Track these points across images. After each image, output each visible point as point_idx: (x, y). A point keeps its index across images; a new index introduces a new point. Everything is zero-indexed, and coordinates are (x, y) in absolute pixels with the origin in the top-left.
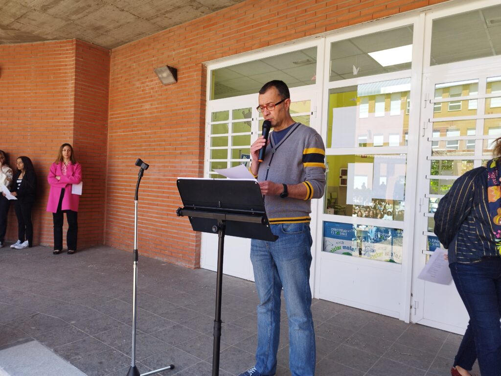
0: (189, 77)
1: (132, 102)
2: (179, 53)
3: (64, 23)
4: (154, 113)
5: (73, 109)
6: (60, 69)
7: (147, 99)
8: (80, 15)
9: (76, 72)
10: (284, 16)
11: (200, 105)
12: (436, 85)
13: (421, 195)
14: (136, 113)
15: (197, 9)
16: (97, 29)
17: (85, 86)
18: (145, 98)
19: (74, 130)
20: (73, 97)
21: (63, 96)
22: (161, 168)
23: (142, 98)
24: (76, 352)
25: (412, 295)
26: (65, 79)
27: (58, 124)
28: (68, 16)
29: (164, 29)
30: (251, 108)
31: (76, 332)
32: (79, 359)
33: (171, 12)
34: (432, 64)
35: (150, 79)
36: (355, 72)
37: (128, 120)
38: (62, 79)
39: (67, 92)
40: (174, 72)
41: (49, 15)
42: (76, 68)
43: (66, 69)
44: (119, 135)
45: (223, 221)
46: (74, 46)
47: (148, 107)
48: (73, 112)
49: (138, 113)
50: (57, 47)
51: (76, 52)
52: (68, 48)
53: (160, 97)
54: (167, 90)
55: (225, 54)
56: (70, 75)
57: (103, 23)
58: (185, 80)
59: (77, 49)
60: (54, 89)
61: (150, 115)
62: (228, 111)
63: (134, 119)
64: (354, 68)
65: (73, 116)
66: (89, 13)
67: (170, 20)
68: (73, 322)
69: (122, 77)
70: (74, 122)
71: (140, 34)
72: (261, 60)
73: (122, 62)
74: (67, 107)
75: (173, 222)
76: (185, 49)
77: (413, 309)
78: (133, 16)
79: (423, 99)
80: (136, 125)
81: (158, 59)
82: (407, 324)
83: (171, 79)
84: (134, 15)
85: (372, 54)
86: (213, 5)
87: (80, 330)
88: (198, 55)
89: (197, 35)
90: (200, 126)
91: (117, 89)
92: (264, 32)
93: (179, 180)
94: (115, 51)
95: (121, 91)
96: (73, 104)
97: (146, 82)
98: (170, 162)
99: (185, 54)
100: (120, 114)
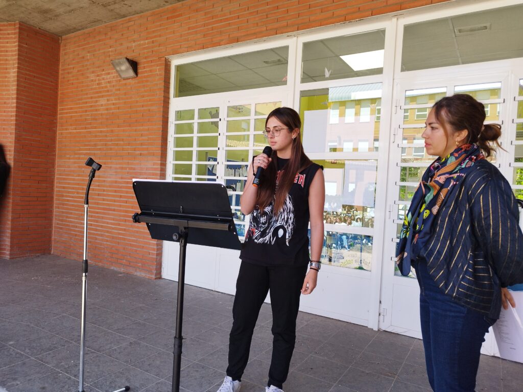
0: (151, 71)
1: (86, 96)
2: (139, 45)
3: (4, 3)
4: (111, 109)
5: (15, 101)
7: (104, 94)
9: (19, 59)
10: (255, 11)
11: (162, 102)
12: (406, 91)
13: (391, 202)
14: (90, 109)
16: (46, 12)
17: (30, 75)
18: (100, 92)
19: (16, 125)
20: (15, 87)
21: (3, 86)
22: (119, 170)
23: (97, 93)
24: (13, 377)
25: (380, 302)
26: (5, 66)
29: (122, 18)
30: (219, 108)
31: (14, 354)
32: (17, 385)
34: (402, 70)
35: (106, 72)
36: (327, 74)
37: (81, 116)
38: (2, 66)
39: (8, 82)
40: (134, 65)
42: (19, 55)
43: (6, 56)
44: (71, 132)
45: (185, 228)
46: (17, 31)
47: (103, 103)
48: (15, 105)
49: (92, 108)
51: (19, 37)
52: (9, 32)
53: (117, 92)
54: (126, 84)
56: (11, 62)
57: (52, 6)
58: (146, 74)
59: (20, 33)
61: (106, 112)
62: (194, 110)
63: (88, 115)
64: (326, 70)
65: (15, 109)
67: (130, 8)
68: (11, 343)
69: (73, 68)
70: (16, 116)
71: (95, 22)
72: (230, 58)
73: (74, 51)
74: (8, 99)
75: (131, 229)
76: (146, 41)
77: (381, 315)
79: (394, 105)
80: (90, 121)
81: (116, 50)
82: (375, 331)
83: (131, 73)
85: (343, 58)
87: (19, 351)
88: (160, 48)
89: (160, 25)
90: (162, 126)
91: (68, 81)
92: (233, 27)
93: (135, 182)
94: (66, 39)
95: (73, 84)
96: (15, 96)
97: (102, 74)
98: (128, 163)
99: (146, 46)
100: (71, 109)
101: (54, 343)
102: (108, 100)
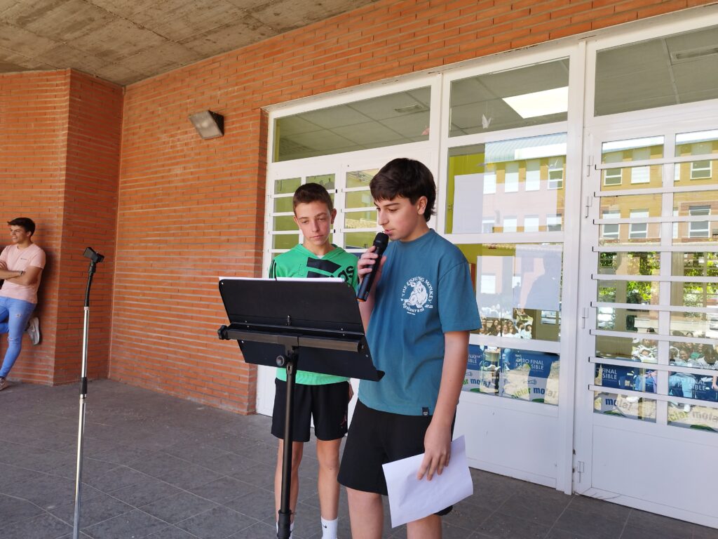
0: (241, 127)
1: (155, 164)
2: (227, 93)
3: (52, 45)
4: (188, 180)
5: (64, 172)
6: (45, 114)
7: (179, 160)
8: (77, 34)
9: (70, 117)
10: (381, 42)
11: (257, 168)
12: (603, 143)
13: (584, 304)
14: (161, 180)
15: (254, 29)
16: (103, 54)
17: (84, 138)
18: (175, 158)
19: (65, 204)
20: (64, 155)
21: (49, 153)
22: (198, 263)
23: (170, 159)
25: (574, 452)
26: (52, 128)
27: (40, 195)
28: (59, 34)
29: (205, 58)
30: (334, 174)
33: (216, 32)
35: (182, 131)
36: (486, 124)
37: (149, 190)
38: (49, 128)
39: (56, 147)
40: (219, 120)
41: (30, 31)
42: (70, 112)
43: (54, 113)
44: (135, 213)
45: (294, 348)
46: (68, 80)
47: (179, 172)
48: (64, 178)
49: (164, 180)
50: (41, 80)
51: (71, 89)
52: (58, 82)
53: (198, 157)
54: (208, 146)
55: (295, 96)
56: (60, 122)
57: (113, 46)
58: (234, 132)
59: (72, 84)
60: (35, 142)
61: (182, 184)
62: (300, 178)
63: (158, 189)
64: (484, 118)
65: (64, 184)
66: (91, 30)
67: (214, 44)
68: (50, 507)
69: (140, 127)
70: (66, 192)
71: (169, 65)
72: (348, 105)
73: (141, 105)
74: (55, 170)
76: (236, 88)
77: (576, 473)
78: (158, 37)
79: (586, 163)
80: (160, 197)
81: (195, 101)
82: (567, 496)
83: (215, 131)
84: (160, 35)
85: (508, 100)
86: (278, 24)
87: (61, 520)
88: (255, 95)
89: (255, 67)
90: (257, 201)
91: (133, 144)
92: (353, 64)
93: (222, 281)
94: (131, 90)
95: (138, 148)
96: (65, 166)
97: (177, 134)
98: (211, 254)
99: (235, 94)
100: (136, 181)
101: (109, 508)
102: (185, 168)
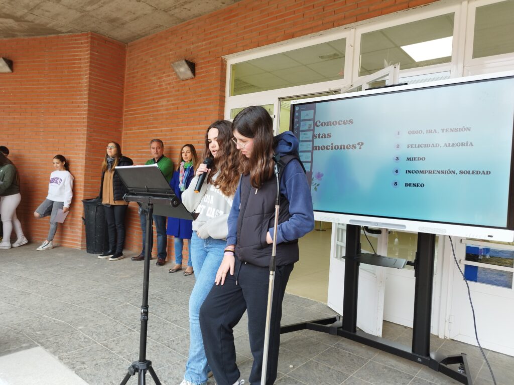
0: (207, 71)
1: (148, 98)
2: (198, 47)
3: (78, 15)
4: (170, 109)
5: (86, 104)
6: (74, 64)
7: (164, 95)
8: (95, 6)
9: (90, 66)
11: (218, 101)
14: (151, 110)
16: (112, 21)
17: (100, 81)
19: (88, 126)
20: (87, 92)
21: (76, 91)
23: (158, 94)
26: (79, 73)
27: (71, 120)
28: (83, 7)
29: (182, 22)
30: (273, 104)
31: (83, 339)
33: (190, 2)
34: (474, 57)
35: (166, 74)
36: (387, 66)
37: (144, 117)
38: (76, 73)
39: (81, 87)
40: (192, 66)
41: (63, 5)
42: (91, 62)
43: (80, 63)
44: (134, 132)
46: (89, 40)
47: (164, 103)
48: (87, 108)
49: (154, 109)
50: (71, 40)
51: (91, 46)
52: (82, 41)
53: (177, 93)
54: (184, 85)
55: (246, 47)
56: (84, 69)
57: (119, 15)
58: (203, 75)
59: (92, 42)
60: (68, 83)
61: (166, 112)
63: (150, 116)
65: (87, 112)
67: (189, 11)
68: (80, 328)
69: (137, 72)
70: (88, 118)
71: (157, 27)
73: (138, 56)
74: (81, 102)
76: (204, 43)
77: (447, 322)
78: (150, 7)
80: (151, 122)
81: (176, 53)
82: (441, 339)
83: (189, 74)
84: (152, 6)
87: (87, 336)
88: (217, 48)
89: (217, 27)
91: (133, 84)
92: (288, 23)
94: (131, 46)
95: (136, 87)
96: (87, 100)
97: (163, 77)
99: (204, 47)
100: (135, 110)
